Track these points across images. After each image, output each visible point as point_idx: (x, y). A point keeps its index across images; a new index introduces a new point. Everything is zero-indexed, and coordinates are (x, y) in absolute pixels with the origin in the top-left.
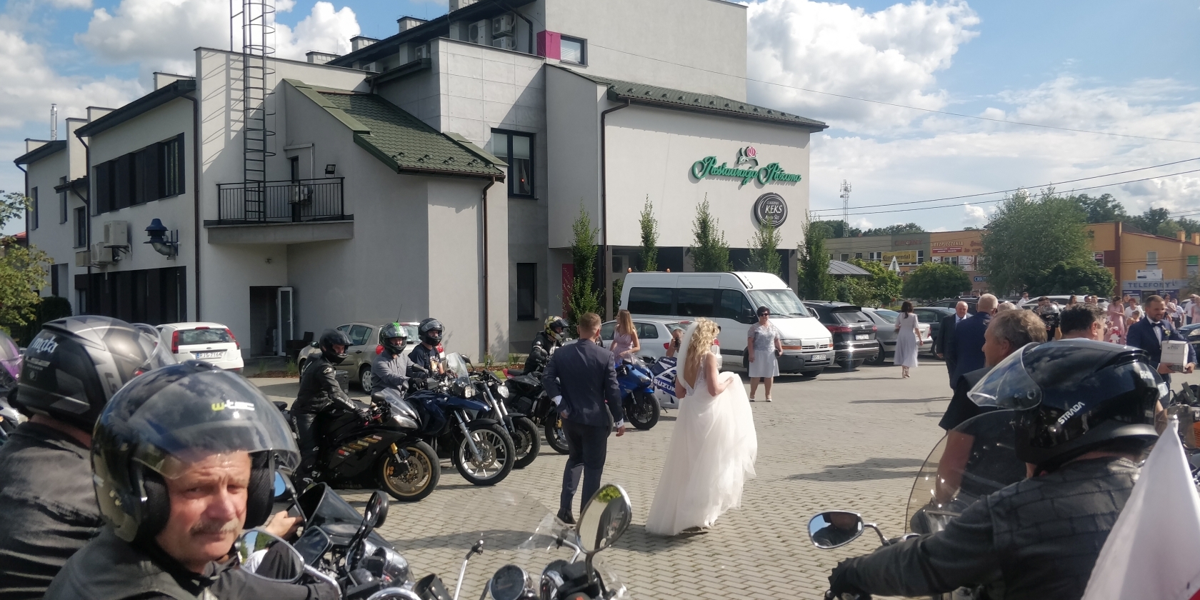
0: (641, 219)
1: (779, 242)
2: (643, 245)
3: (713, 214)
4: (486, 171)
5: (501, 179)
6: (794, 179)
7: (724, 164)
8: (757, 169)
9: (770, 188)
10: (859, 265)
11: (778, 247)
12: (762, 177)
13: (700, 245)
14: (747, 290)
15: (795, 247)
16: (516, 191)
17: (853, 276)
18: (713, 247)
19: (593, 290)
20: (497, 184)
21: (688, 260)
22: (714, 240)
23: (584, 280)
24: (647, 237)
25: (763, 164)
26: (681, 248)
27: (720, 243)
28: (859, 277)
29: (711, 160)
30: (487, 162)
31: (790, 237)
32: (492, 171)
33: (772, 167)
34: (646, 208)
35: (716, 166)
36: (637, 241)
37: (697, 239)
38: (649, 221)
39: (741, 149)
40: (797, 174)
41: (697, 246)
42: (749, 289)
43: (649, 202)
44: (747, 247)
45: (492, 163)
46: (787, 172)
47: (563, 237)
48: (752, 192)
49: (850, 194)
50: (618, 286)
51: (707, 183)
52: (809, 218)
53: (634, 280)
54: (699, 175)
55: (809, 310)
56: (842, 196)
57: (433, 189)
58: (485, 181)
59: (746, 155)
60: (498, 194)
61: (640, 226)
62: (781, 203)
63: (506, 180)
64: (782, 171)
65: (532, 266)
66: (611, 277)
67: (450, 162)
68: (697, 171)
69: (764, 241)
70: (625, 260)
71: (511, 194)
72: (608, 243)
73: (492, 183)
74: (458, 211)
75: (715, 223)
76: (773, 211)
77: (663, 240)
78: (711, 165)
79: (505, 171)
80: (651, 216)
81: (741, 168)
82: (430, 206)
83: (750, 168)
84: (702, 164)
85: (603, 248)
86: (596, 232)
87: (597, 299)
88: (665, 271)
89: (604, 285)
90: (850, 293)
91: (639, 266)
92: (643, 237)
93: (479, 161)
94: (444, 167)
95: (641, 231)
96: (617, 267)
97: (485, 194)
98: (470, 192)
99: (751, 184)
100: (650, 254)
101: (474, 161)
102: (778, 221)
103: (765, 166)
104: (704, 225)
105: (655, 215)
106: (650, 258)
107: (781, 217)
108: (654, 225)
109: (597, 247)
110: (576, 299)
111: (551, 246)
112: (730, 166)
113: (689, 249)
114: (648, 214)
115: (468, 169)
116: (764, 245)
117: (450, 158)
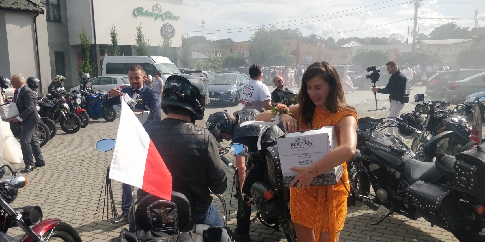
0: (111, 33)
1: (171, 44)
2: (112, 44)
3: (144, 31)
4: (35, 9)
5: (42, 13)
9: (167, 21)
10: (206, 55)
11: (171, 46)
13: (138, 45)
14: (155, 64)
15: (178, 46)
16: (52, 18)
17: (203, 59)
18: (144, 46)
19: (90, 64)
20: (40, 15)
21: (133, 51)
22: (144, 43)
23: (86, 59)
24: (114, 41)
25: (164, 11)
26: (130, 46)
27: (147, 44)
28: (205, 59)
30: (35, 5)
31: (176, 42)
32: (38, 9)
34: (113, 28)
36: (109, 42)
37: (137, 42)
38: (114, 34)
39: (154, 4)
40: (178, 16)
43: (114, 25)
44: (159, 46)
45: (38, 5)
46: (174, 15)
47: (76, 40)
48: (160, 23)
49: (204, 25)
50: (102, 61)
51: (140, 18)
52: (183, 35)
53: (108, 59)
55: (181, 72)
56: (201, 26)
57: (8, 17)
58: (34, 14)
60: (42, 20)
61: (110, 36)
62: (172, 28)
63: (45, 13)
65: (62, 53)
66: (99, 58)
67: (16, 4)
69: (165, 43)
70: (106, 50)
71: (48, 20)
72: (97, 43)
73: (38, 15)
74: (22, 27)
75: (144, 35)
76: (169, 31)
77: (121, 42)
79: (45, 9)
80: (115, 31)
82: (7, 25)
85: (95, 45)
86: (90, 38)
87: (93, 67)
88: (122, 56)
89: (96, 61)
90: (202, 66)
91: (112, 53)
92: (112, 41)
93: (31, 4)
94: (13, 6)
95: (111, 38)
96: (102, 54)
97: (35, 20)
98: (27, 19)
99: (159, 20)
100: (116, 48)
101: (28, 4)
102: (171, 35)
104: (140, 36)
105: (117, 31)
106: (115, 50)
107: (173, 33)
108: (117, 35)
109: (91, 45)
110: (83, 68)
111: (71, 43)
112: (150, 11)
113: (134, 46)
114: (114, 31)
115: (25, 8)
117: (16, 2)
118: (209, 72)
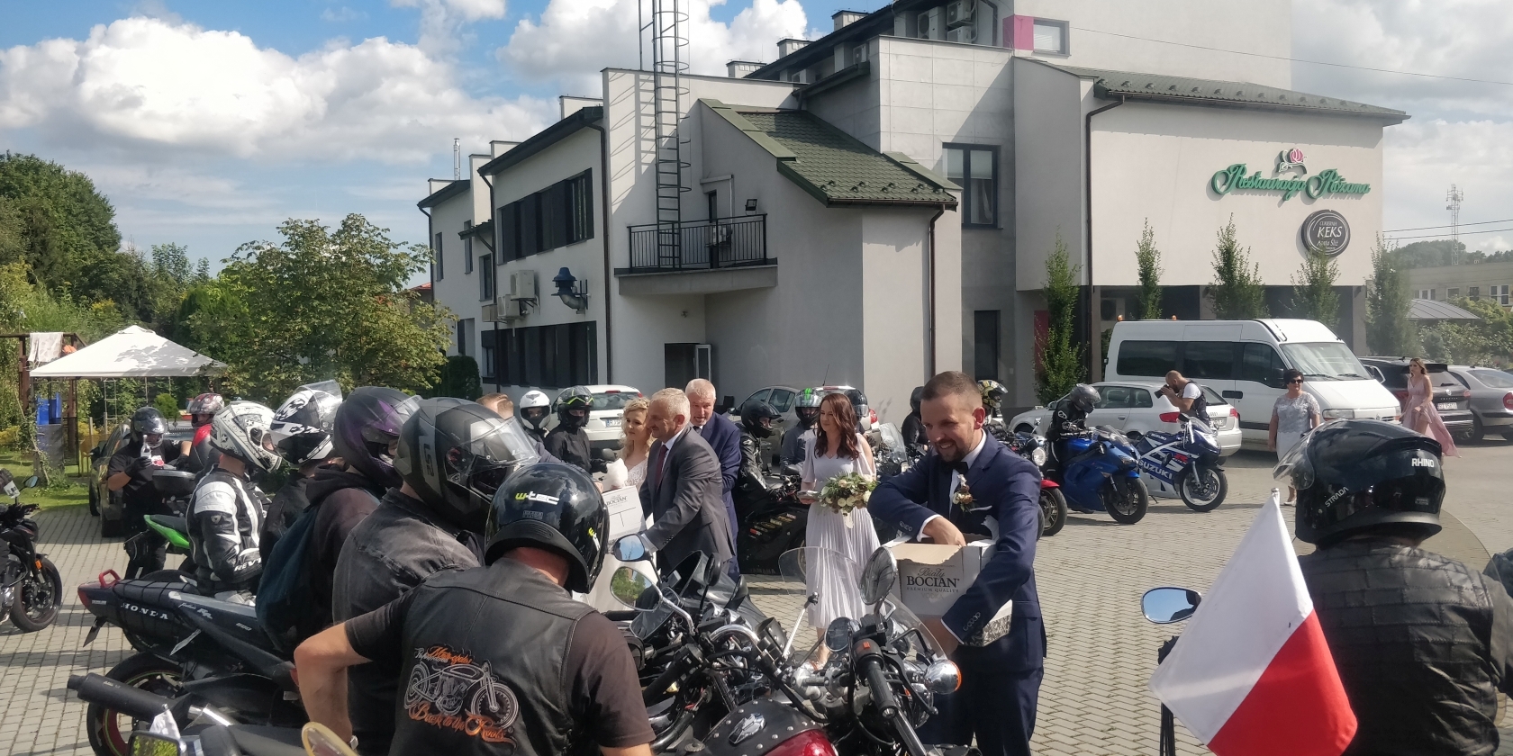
0: (1138, 250)
1: (1336, 277)
2: (1140, 284)
3: (1241, 242)
4: (934, 197)
5: (953, 207)
6: (1359, 190)
7: (1257, 173)
8: (1305, 178)
9: (1324, 203)
10: (1464, 306)
11: (1334, 284)
12: (1312, 189)
13: (1223, 283)
14: (1278, 343)
15: (1361, 283)
16: (974, 219)
17: (1452, 321)
18: (1241, 285)
19: (1072, 345)
20: (947, 213)
21: (1206, 304)
22: (1242, 276)
23: (1060, 331)
24: (1147, 272)
25: (1313, 171)
26: (1197, 288)
27: (1252, 280)
28: (1462, 322)
29: (1240, 169)
30: (936, 187)
31: (1353, 269)
32: (941, 197)
33: (1327, 174)
34: (1145, 235)
35: (1246, 176)
36: (1132, 279)
37: (1218, 275)
38: (1149, 253)
39: (1281, 153)
40: (1363, 183)
41: (1217, 284)
42: (1281, 342)
43: (1149, 228)
44: (1290, 284)
45: (941, 187)
46: (1348, 181)
47: (1034, 276)
48: (1298, 210)
49: (1461, 204)
50: (1106, 336)
51: (1232, 200)
52: (1382, 243)
53: (1126, 330)
54: (1222, 190)
55: (1368, 369)
56: (1448, 208)
57: (870, 224)
58: (932, 210)
59: (1289, 161)
60: (950, 226)
61: (1136, 260)
62: (1340, 224)
63: (959, 208)
64: (1342, 180)
65: (994, 314)
66: (1098, 326)
67: (890, 189)
68: (1218, 184)
69: (1314, 275)
70: (1120, 304)
71: (966, 225)
72: (1097, 281)
73: (942, 212)
74: (898, 249)
75: (1244, 253)
76: (1329, 234)
77: (1169, 276)
78: (1238, 175)
79: (958, 196)
80: (1152, 246)
81: (1281, 177)
82: (864, 244)
83: (1295, 177)
84: (1226, 174)
85: (1087, 290)
86: (1077, 269)
87: (1078, 355)
88: (1170, 318)
89: (1089, 337)
90: (1448, 345)
91: (1137, 313)
92: (1140, 274)
93: (926, 185)
94: (882, 196)
95: (1138, 267)
96: (1109, 314)
97: (932, 226)
98: (914, 225)
99: (1297, 200)
100: (1152, 296)
101: (919, 186)
102: (1336, 247)
103: (1317, 174)
104: (1228, 255)
105: (1158, 244)
106: (1150, 302)
107: (1341, 242)
108: (1156, 257)
109: (1077, 289)
110: (1050, 356)
111: (1020, 286)
112: (1267, 175)
113: (1208, 289)
114: (1148, 245)
115: (912, 197)
116: (1314, 281)
117: (890, 185)
118: (1477, 368)
